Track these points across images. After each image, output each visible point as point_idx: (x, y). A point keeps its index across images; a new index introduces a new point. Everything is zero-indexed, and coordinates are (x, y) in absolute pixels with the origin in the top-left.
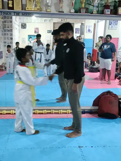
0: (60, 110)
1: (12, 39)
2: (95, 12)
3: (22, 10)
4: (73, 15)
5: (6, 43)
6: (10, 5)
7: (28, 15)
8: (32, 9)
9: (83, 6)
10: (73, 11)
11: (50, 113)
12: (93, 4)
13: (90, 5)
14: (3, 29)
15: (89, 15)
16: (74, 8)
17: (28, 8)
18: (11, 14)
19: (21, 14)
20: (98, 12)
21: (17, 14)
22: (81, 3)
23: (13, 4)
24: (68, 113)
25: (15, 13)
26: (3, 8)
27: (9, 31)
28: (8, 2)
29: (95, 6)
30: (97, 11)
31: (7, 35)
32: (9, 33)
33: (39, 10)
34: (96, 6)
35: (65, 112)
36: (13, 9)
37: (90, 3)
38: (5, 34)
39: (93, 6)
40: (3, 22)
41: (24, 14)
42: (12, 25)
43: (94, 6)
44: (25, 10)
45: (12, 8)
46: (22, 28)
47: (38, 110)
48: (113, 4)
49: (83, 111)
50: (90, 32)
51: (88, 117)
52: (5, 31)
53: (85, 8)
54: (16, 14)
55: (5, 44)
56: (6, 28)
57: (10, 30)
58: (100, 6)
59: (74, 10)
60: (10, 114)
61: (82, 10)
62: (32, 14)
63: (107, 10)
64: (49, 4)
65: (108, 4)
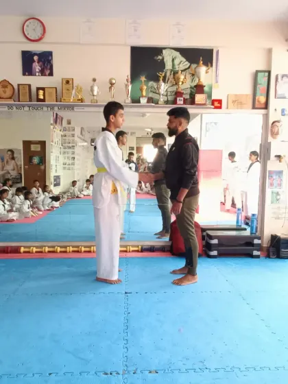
1: (74, 158)
2: (161, 102)
3: (57, 101)
6: (42, 97)
7: (66, 109)
8: (70, 100)
10: (129, 101)
12: (159, 91)
13: (155, 93)
14: (62, 145)
15: (154, 107)
17: (64, 99)
18: (42, 108)
19: (56, 109)
20: (167, 102)
22: (141, 89)
24: (129, 252)
25: (47, 106)
26: (31, 100)
27: (70, 147)
28: (38, 92)
29: (161, 94)
30: (165, 101)
31: (68, 154)
32: (70, 151)
34: (163, 94)
35: (124, 249)
36: (45, 101)
37: (154, 91)
38: (64, 153)
43: (159, 94)
44: (61, 102)
45: (43, 100)
47: (83, 247)
48: (189, 91)
52: (65, 148)
53: (147, 96)
54: (49, 109)
56: (67, 145)
58: (169, 94)
59: (131, 100)
60: (41, 252)
61: (141, 99)
62: (71, 107)
63: (178, 99)
64: (95, 93)
65: (180, 90)
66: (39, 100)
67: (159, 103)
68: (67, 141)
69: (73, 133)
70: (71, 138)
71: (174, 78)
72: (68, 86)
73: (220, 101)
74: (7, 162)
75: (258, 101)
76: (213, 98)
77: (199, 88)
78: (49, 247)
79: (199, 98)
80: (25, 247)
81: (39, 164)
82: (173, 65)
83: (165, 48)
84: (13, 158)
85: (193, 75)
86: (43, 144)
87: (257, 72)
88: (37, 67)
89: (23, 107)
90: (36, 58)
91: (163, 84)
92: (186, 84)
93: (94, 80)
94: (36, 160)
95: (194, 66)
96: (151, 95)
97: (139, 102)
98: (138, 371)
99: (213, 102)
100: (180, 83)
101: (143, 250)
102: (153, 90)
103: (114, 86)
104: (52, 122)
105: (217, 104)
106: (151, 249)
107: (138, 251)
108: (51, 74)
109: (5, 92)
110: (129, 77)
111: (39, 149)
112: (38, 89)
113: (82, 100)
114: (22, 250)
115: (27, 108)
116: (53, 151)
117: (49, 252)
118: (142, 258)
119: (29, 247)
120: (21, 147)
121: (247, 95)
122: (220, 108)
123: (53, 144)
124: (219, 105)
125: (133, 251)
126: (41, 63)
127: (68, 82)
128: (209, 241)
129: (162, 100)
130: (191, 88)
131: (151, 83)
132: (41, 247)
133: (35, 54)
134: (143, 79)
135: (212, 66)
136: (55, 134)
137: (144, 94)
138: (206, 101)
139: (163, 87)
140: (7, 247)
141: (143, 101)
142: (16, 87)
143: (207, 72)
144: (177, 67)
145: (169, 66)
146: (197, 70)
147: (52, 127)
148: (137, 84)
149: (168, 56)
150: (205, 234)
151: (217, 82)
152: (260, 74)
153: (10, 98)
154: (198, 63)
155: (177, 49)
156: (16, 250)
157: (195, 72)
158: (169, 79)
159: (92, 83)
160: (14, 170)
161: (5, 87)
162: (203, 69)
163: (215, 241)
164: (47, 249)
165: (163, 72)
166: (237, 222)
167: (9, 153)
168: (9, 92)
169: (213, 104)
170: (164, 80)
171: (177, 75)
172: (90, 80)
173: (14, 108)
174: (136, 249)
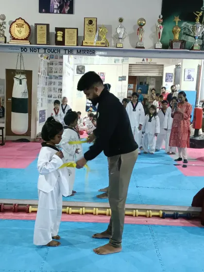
0: (135, 209)
1: (61, 90)
2: (197, 47)
3: (77, 45)
4: (160, 52)
5: (51, 97)
6: (60, 39)
7: (86, 52)
8: (93, 43)
9: (177, 37)
10: (159, 45)
12: (194, 34)
13: (189, 35)
14: (48, 75)
15: (187, 52)
16: (161, 42)
17: (86, 43)
18: (60, 51)
19: (75, 52)
21: (69, 52)
22: (174, 32)
23: (63, 37)
24: (149, 217)
25: (65, 50)
26: (48, 43)
27: (57, 77)
28: (56, 34)
29: (197, 37)
30: (201, 46)
31: (54, 84)
32: (57, 81)
33: (104, 45)
34: (199, 37)
35: (144, 213)
36: (64, 45)
37: (188, 33)
38: (51, 83)
39: (193, 38)
40: (48, 63)
41: (80, 51)
42: (61, 69)
43: (195, 37)
44: (82, 45)
45: (63, 43)
46: (77, 73)
47: (97, 209)
49: (174, 214)
50: (191, 80)
51: (183, 225)
52: (51, 78)
53: (180, 40)
54: (67, 51)
55: (50, 99)
57: (59, 76)
59: (161, 45)
61: (174, 44)
62: (92, 51)
64: (121, 36)
66: (58, 43)
67: (195, 48)
70: (59, 67)
72: (90, 27)
88: (55, 3)
89: (39, 49)
91: (200, 25)
93: (121, 20)
96: (184, 38)
102: (187, 31)
103: (143, 27)
106: (175, 216)
107: (158, 216)
108: (71, 12)
112: (57, 29)
113: (106, 44)
115: (42, 51)
116: (40, 82)
123: (40, 74)
125: (153, 216)
127: (91, 22)
129: (197, 44)
134: (177, 19)
136: (42, 63)
142: (33, 27)
153: (26, 39)
159: (119, 23)
161: (20, 26)
165: (200, 10)
168: (24, 32)
172: (117, 20)
173: (29, 50)
174: (157, 214)
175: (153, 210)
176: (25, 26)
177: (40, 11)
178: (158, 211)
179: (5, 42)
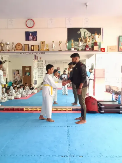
0: (62, 108)
3: (39, 51)
4: (67, 52)
5: (39, 75)
6: (33, 49)
7: (42, 53)
8: (44, 50)
11: (56, 110)
17: (42, 50)
18: (33, 53)
24: (67, 111)
25: (35, 53)
31: (40, 71)
35: (65, 110)
40: (38, 64)
56: (39, 68)
59: (68, 49)
60: (32, 110)
61: (72, 49)
62: (44, 53)
63: (87, 48)
64: (54, 47)
65: (87, 45)
66: (32, 50)
67: (79, 50)
68: (40, 66)
69: (42, 63)
70: (41, 65)
71: (85, 40)
72: (43, 44)
73: (104, 49)
74: (16, 75)
75: (120, 48)
76: (101, 47)
77: (95, 44)
78: (35, 108)
79: (95, 48)
80: (25, 108)
81: (28, 75)
82: (85, 35)
83: (81, 28)
84: (19, 73)
85: (93, 38)
86: (30, 67)
87: (120, 36)
88: (31, 37)
89: (26, 53)
90: (31, 34)
91: (80, 42)
92: (90, 42)
93: (53, 42)
94: (27, 74)
95: (93, 35)
96: (76, 47)
97: (71, 50)
98: (75, 156)
99: (101, 49)
100: (88, 42)
101: (73, 110)
102: (76, 45)
103: (61, 44)
104: (34, 58)
105: (103, 50)
107: (71, 110)
108: (36, 40)
109: (19, 47)
110: (67, 40)
111: (29, 70)
112: (32, 46)
113: (48, 50)
114: (24, 109)
116: (34, 70)
117: (35, 110)
118: (73, 113)
119: (27, 108)
120: (22, 69)
121: (115, 46)
122: (104, 51)
123: (34, 67)
124: (104, 50)
125: (69, 110)
126: (32, 36)
127: (43, 43)
128: (101, 106)
129: (80, 49)
130: (92, 44)
131: (76, 42)
132: (32, 108)
133: (30, 33)
134: (72, 41)
135: (100, 34)
136: (35, 64)
137: (73, 47)
138: (98, 49)
139: (81, 44)
140: (19, 108)
141: (73, 49)
142: (23, 45)
143: (98, 37)
144: (86, 35)
145: (83, 35)
146: (95, 37)
147: (34, 60)
148: (70, 43)
149: (82, 32)
150: (99, 103)
151: (103, 41)
152: (121, 37)
153: (21, 50)
154: (95, 34)
155: (86, 29)
156: (22, 110)
157: (94, 37)
158: (83, 40)
159: (52, 43)
160: (19, 78)
161: (19, 45)
162: (97, 36)
163: (103, 107)
164: (34, 109)
165: (80, 38)
166: (113, 99)
167: (17, 71)
168: (20, 47)
169: (101, 50)
170: (81, 41)
171: (86, 39)
172: (52, 42)
173: (22, 53)
174: (70, 109)
175: (69, 108)
176: (21, 45)
177: (26, 40)
178: (71, 109)
179: (14, 51)
